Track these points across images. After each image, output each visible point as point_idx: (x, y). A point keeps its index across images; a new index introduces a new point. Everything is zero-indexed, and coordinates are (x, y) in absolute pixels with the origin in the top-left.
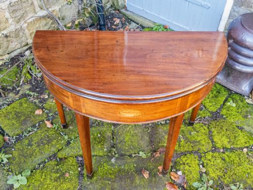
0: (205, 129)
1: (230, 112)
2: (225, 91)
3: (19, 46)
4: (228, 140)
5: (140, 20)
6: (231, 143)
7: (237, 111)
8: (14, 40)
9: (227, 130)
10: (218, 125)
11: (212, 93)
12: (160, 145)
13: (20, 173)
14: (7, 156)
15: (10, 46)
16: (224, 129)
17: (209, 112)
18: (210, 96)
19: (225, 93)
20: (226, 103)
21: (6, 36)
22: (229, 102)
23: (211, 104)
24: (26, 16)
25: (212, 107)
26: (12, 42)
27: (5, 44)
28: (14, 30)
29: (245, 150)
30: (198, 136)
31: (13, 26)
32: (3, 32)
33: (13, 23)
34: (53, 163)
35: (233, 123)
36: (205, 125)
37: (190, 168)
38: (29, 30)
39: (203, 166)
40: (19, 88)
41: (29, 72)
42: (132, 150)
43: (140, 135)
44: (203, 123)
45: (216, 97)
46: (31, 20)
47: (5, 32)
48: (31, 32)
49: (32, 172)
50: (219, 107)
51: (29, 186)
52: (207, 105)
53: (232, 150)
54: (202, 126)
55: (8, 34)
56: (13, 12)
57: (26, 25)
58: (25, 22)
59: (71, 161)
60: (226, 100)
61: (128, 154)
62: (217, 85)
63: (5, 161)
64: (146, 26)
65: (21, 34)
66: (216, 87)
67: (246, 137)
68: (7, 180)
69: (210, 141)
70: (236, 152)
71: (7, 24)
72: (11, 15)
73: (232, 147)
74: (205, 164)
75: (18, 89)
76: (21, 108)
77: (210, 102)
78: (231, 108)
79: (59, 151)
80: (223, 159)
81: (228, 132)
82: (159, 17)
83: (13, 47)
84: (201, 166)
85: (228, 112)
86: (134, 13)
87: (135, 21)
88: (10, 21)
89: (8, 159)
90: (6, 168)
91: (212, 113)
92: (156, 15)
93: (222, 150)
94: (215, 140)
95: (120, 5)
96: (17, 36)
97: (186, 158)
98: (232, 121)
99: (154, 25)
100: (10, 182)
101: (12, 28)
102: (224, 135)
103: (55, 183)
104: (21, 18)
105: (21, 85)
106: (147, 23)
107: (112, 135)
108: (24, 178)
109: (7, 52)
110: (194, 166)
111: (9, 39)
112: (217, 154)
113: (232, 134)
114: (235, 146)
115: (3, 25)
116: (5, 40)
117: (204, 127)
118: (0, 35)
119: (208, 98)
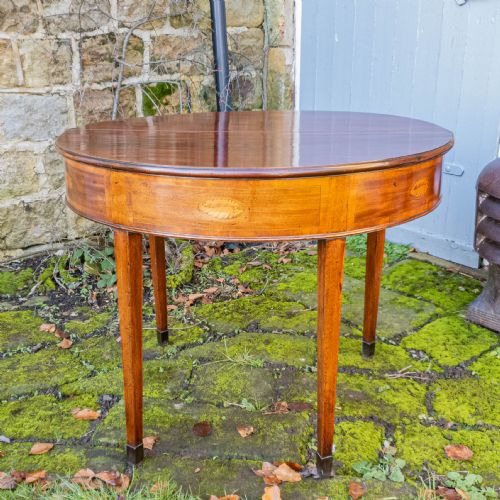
0: (417, 389)
1: (493, 368)
2: (491, 336)
3: (47, 237)
4: (473, 411)
6: (479, 417)
8: (42, 220)
9: (474, 395)
11: (457, 338)
12: (296, 398)
15: (30, 232)
16: (468, 394)
17: (440, 365)
18: (450, 343)
19: (491, 339)
20: (487, 355)
21: (28, 209)
22: (496, 351)
23: (446, 353)
25: (449, 358)
26: (36, 225)
27: (22, 224)
28: (45, 200)
30: (393, 396)
31: (45, 192)
32: (23, 198)
33: (47, 186)
34: (48, 398)
35: (495, 386)
36: (420, 382)
37: (356, 442)
39: (392, 446)
40: (24, 299)
41: (53, 280)
42: (227, 397)
43: (254, 379)
44: (415, 379)
45: (464, 343)
47: (27, 199)
50: (466, 359)
52: (436, 354)
54: (413, 384)
55: (32, 206)
56: (51, 163)
59: (86, 399)
60: (490, 351)
61: (215, 401)
62: (474, 327)
65: (57, 211)
66: (471, 330)
69: (424, 408)
70: (488, 431)
71: (35, 185)
72: (47, 167)
73: (480, 422)
74: (399, 442)
75: (21, 299)
76: (17, 320)
78: (498, 361)
79: (67, 383)
80: (446, 437)
81: (476, 399)
83: (37, 235)
84: (387, 444)
85: (487, 367)
88: (43, 179)
91: (446, 368)
93: (449, 425)
94: (437, 407)
96: (48, 214)
97: (351, 425)
98: (494, 382)
101: (43, 195)
102: (464, 402)
104: (63, 178)
105: (31, 296)
107: (192, 372)
109: (21, 244)
110: (368, 439)
111: (32, 215)
112: (436, 428)
113: (486, 403)
114: (488, 422)
115: (27, 185)
116: (25, 214)
117: (417, 385)
118: (17, 203)
119: (444, 344)
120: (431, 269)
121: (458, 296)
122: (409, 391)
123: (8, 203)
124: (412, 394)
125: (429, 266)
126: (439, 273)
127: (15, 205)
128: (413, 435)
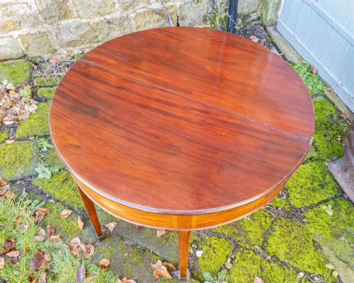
0: (266, 222)
1: (317, 219)
2: (333, 189)
4: (288, 251)
5: (284, 48)
6: (289, 256)
7: (330, 222)
8: (117, 28)
9: (295, 238)
10: (288, 226)
11: (312, 184)
13: (49, 166)
14: (49, 145)
15: (111, 34)
16: (293, 235)
17: (290, 204)
18: (306, 187)
19: (332, 192)
20: (321, 205)
21: (109, 22)
22: (327, 205)
23: (298, 196)
24: (137, 4)
25: (298, 201)
26: (114, 30)
27: (106, 30)
28: (119, 18)
29: (302, 274)
30: (250, 224)
31: (119, 13)
32: (106, 17)
33: (120, 9)
35: (311, 234)
36: (271, 217)
37: (214, 255)
38: (136, 22)
39: (231, 262)
44: (269, 213)
45: (314, 190)
46: (142, 10)
47: (108, 17)
48: (138, 24)
49: (60, 170)
50: (307, 205)
51: (50, 182)
52: (292, 195)
53: (283, 264)
54: (266, 217)
55: (111, 21)
57: (133, 15)
58: (134, 12)
60: (325, 202)
62: (328, 177)
63: (45, 149)
64: (289, 59)
65: (126, 23)
66: (324, 179)
67: (315, 261)
68: (36, 167)
69: (262, 239)
70: (287, 270)
71: (113, 9)
73: (286, 261)
74: (236, 261)
77: (300, 193)
78: (324, 215)
80: (261, 268)
82: (309, 53)
84: (229, 260)
85: (315, 217)
86: (282, 36)
87: (279, 48)
88: (117, 6)
89: (48, 148)
90: (42, 156)
91: (292, 207)
92: (307, 48)
93: (269, 258)
94: (270, 241)
95: (268, 20)
96: (121, 24)
97: (216, 241)
98: (312, 231)
99: (298, 62)
100: (38, 170)
101: (117, 14)
102: (287, 241)
103: (71, 192)
104: (130, 5)
106: (292, 55)
108: (49, 173)
110: (220, 254)
111: (111, 25)
112: (260, 258)
113: (298, 246)
114: (291, 262)
115: (108, 9)
116: (107, 26)
117: (268, 219)
118: (103, 19)
119: (302, 187)
120: (331, 111)
121: (332, 145)
122: (261, 222)
123: (97, 19)
124: (261, 226)
125: (331, 108)
126: (335, 116)
127: (101, 21)
128: (245, 260)
